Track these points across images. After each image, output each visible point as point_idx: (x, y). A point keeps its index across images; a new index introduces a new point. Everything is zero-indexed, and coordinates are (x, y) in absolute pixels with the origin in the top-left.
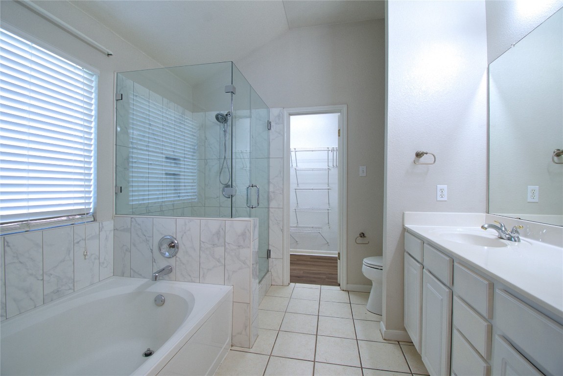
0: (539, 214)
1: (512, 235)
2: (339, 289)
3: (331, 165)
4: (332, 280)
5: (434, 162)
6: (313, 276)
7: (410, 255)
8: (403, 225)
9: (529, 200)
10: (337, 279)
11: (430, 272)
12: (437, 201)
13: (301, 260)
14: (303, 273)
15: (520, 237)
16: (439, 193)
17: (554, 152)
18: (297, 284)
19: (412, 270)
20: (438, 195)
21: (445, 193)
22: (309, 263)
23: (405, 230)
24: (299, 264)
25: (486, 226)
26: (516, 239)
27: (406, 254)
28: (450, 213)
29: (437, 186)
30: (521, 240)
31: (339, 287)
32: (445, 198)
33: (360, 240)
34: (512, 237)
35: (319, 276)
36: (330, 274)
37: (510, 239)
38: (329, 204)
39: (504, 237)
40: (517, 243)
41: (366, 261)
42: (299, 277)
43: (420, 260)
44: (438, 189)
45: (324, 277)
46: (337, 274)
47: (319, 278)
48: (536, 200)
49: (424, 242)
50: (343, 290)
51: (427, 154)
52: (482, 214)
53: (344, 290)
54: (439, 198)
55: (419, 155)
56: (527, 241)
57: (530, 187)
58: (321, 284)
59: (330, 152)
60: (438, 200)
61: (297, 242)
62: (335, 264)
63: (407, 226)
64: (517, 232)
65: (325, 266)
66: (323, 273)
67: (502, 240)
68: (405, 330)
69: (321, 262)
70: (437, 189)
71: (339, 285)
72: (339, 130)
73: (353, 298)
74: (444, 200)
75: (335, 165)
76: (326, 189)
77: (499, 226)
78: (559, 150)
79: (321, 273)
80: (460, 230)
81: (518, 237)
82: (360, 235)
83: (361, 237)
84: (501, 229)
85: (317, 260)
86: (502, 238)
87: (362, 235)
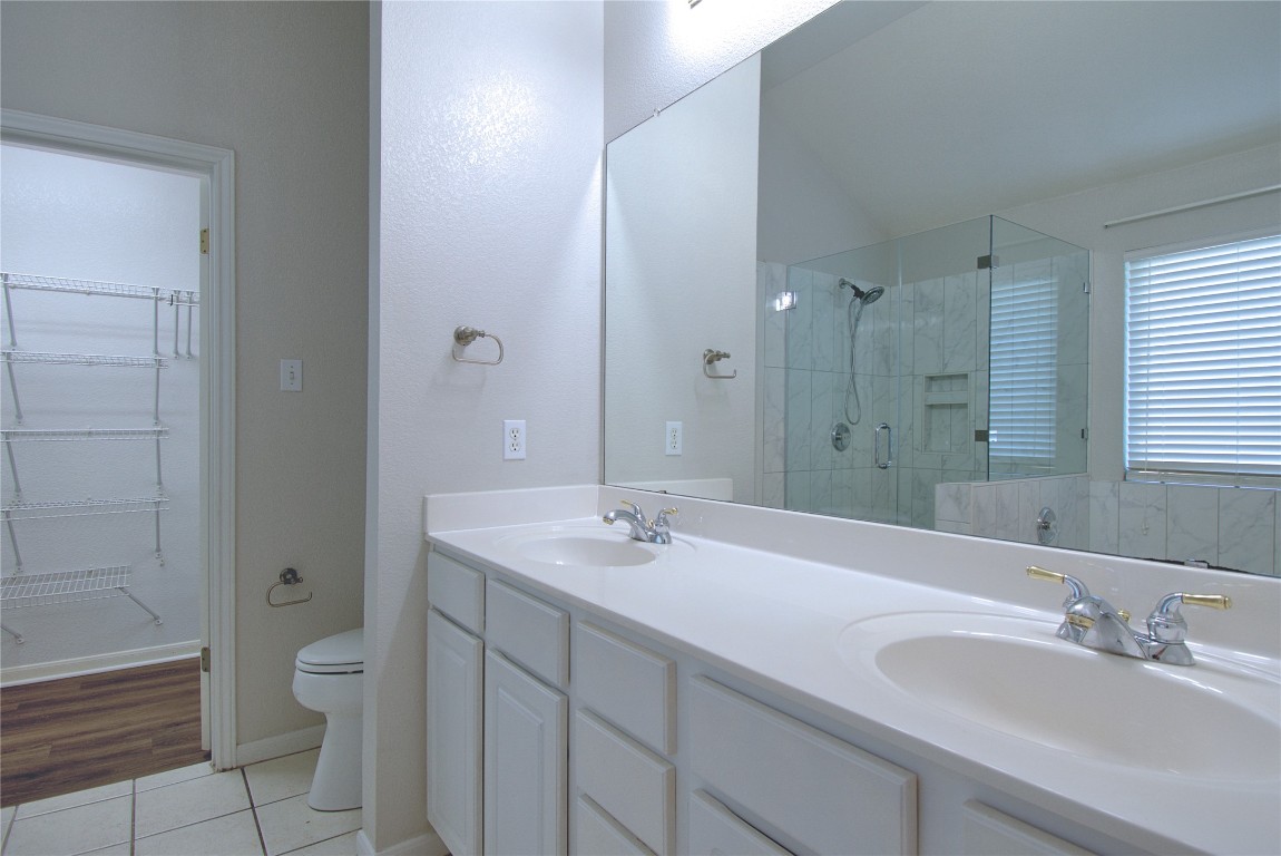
0: (685, 479)
1: (659, 530)
2: (210, 770)
3: (167, 348)
4: (182, 747)
5: (501, 358)
6: (96, 752)
7: (443, 615)
8: (425, 534)
9: (669, 451)
10: (197, 736)
11: (505, 656)
12: (505, 460)
13: (37, 705)
14: (53, 752)
15: (672, 534)
16: (509, 441)
17: (705, 356)
18: (24, 807)
19: (453, 657)
20: (507, 446)
21: (522, 438)
22: (78, 706)
23: (429, 547)
24: (32, 722)
25: (612, 515)
26: (664, 536)
27: (432, 615)
28: (532, 490)
29: (504, 423)
30: (674, 541)
31: (207, 764)
32: (521, 454)
33: (282, 593)
34: (657, 534)
35: (124, 746)
36: (170, 726)
37: (653, 540)
38: (160, 483)
39: (644, 538)
40: (665, 547)
41: (307, 656)
42: (30, 775)
43: (473, 625)
44: (507, 431)
45: (147, 742)
46: (199, 719)
47: (125, 754)
48: (679, 452)
49: (487, 576)
50: (224, 770)
51: (483, 335)
52: (593, 486)
53: (228, 766)
54: (509, 455)
55: (463, 337)
56: (682, 540)
57: (670, 425)
58: (134, 774)
59: (163, 305)
60: (506, 458)
61: (17, 637)
62: (189, 686)
63: (435, 533)
64: (666, 522)
65: (147, 701)
66: (139, 731)
67: (640, 544)
68: (429, 829)
69: (133, 689)
70: (504, 430)
71: (208, 756)
72: (204, 233)
73: (261, 785)
74: (518, 457)
75: (183, 350)
76: (147, 433)
77: (633, 512)
78: (710, 351)
79: (130, 733)
80: (557, 528)
81: (667, 534)
82: (283, 576)
83: (287, 582)
84: (637, 519)
85: (113, 687)
86: (638, 539)
87: (290, 577)
